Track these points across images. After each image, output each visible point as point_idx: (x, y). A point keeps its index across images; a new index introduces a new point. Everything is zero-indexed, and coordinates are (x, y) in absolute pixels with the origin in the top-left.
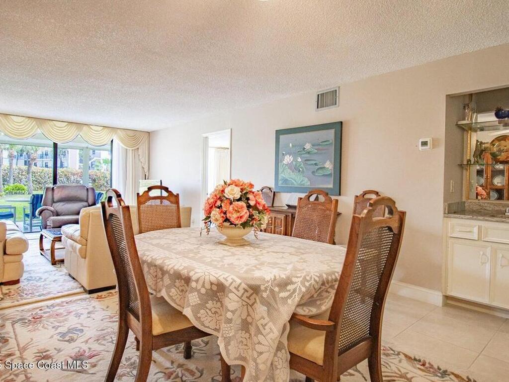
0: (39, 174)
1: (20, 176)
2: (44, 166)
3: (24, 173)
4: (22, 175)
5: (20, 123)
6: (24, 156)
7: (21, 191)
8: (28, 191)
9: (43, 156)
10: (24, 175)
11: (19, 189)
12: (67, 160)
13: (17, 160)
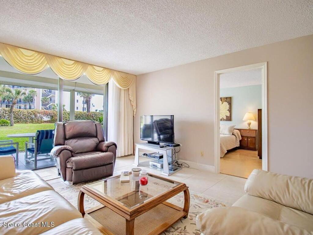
0: (17, 113)
1: (4, 114)
2: (19, 108)
3: (7, 112)
4: (6, 113)
5: (30, 56)
6: (5, 102)
7: (5, 124)
8: (11, 124)
9: (18, 102)
10: (7, 114)
11: (4, 123)
12: (34, 104)
13: (1, 104)
